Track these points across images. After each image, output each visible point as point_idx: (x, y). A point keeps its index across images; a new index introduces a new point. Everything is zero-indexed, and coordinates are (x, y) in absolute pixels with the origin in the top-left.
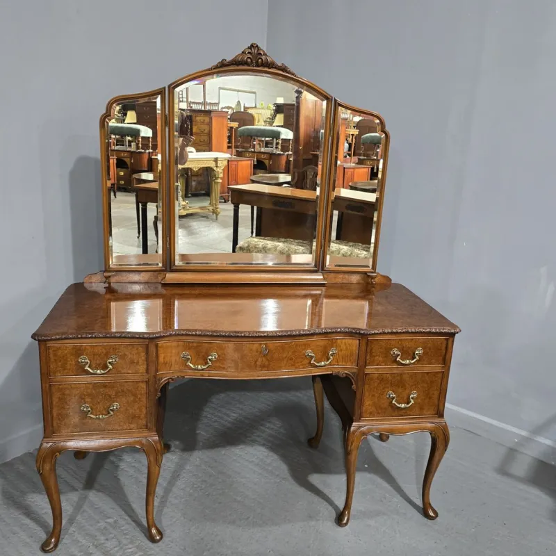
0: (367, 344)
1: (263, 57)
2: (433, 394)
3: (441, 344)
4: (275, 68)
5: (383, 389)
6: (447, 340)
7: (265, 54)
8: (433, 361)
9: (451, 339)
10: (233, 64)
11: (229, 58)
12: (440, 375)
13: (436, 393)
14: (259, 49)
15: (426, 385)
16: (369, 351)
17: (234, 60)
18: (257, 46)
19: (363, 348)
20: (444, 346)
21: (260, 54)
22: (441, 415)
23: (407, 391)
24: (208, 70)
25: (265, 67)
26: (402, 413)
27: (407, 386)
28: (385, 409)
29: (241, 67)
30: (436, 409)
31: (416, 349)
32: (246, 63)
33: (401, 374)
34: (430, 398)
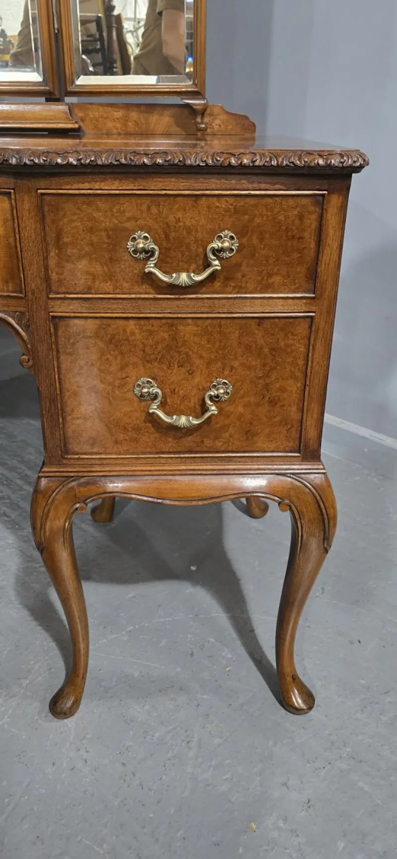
0: (40, 208)
2: (283, 390)
3: (301, 217)
5: (122, 369)
6: (320, 202)
8: (277, 279)
9: (335, 200)
12: (302, 329)
13: (294, 387)
15: (255, 362)
16: (51, 236)
19: (30, 225)
20: (312, 221)
22: (311, 453)
23: (198, 379)
26: (188, 441)
27: (198, 362)
28: (137, 429)
30: (295, 434)
31: (214, 234)
33: (172, 323)
34: (273, 403)
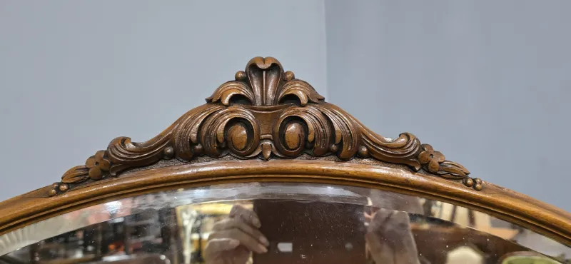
1: (310, 116)
4: (370, 155)
7: (315, 100)
10: (162, 156)
11: (144, 133)
14: (283, 79)
17: (167, 139)
18: (275, 67)
21: (294, 99)
24: (45, 193)
25: (317, 155)
29: (207, 167)
32: (223, 148)
